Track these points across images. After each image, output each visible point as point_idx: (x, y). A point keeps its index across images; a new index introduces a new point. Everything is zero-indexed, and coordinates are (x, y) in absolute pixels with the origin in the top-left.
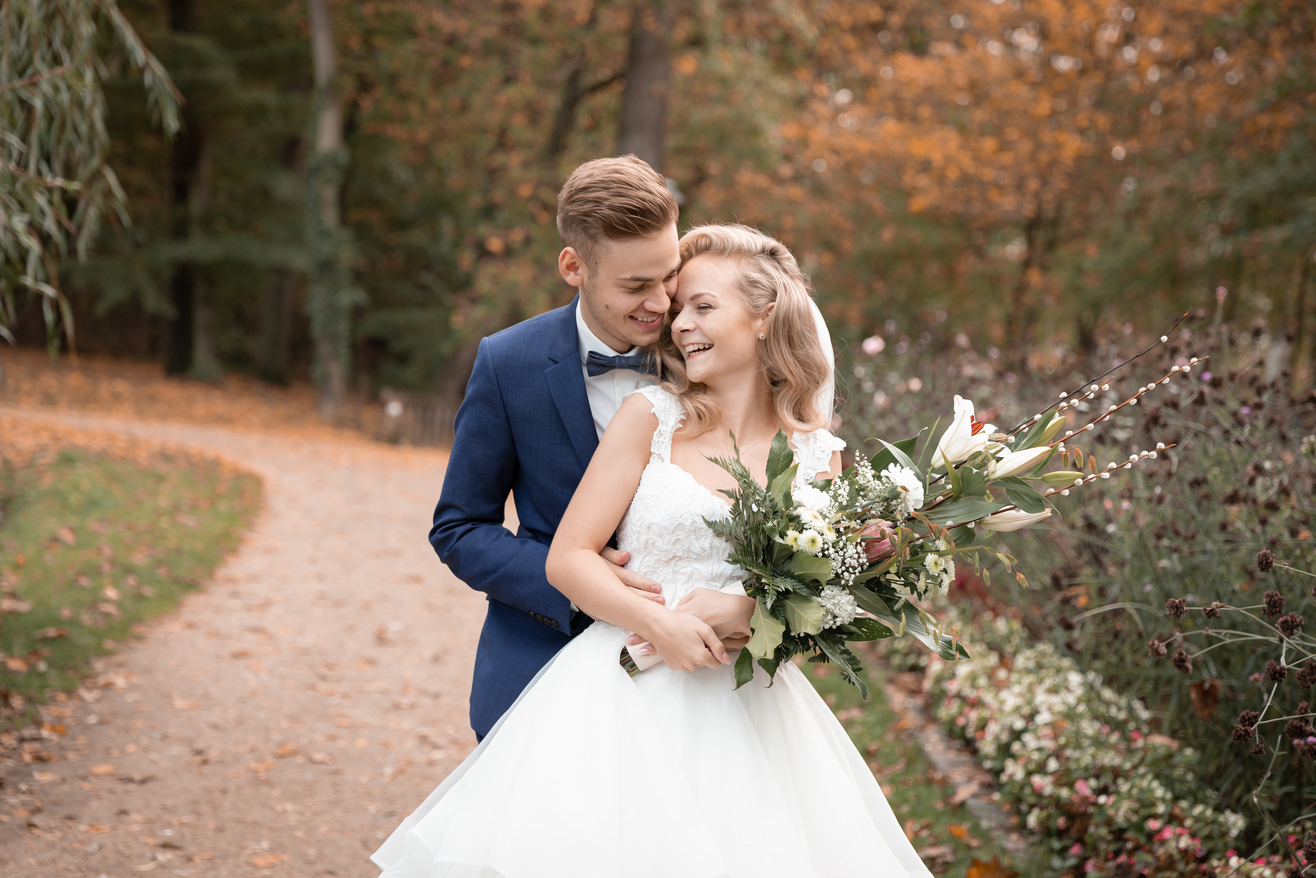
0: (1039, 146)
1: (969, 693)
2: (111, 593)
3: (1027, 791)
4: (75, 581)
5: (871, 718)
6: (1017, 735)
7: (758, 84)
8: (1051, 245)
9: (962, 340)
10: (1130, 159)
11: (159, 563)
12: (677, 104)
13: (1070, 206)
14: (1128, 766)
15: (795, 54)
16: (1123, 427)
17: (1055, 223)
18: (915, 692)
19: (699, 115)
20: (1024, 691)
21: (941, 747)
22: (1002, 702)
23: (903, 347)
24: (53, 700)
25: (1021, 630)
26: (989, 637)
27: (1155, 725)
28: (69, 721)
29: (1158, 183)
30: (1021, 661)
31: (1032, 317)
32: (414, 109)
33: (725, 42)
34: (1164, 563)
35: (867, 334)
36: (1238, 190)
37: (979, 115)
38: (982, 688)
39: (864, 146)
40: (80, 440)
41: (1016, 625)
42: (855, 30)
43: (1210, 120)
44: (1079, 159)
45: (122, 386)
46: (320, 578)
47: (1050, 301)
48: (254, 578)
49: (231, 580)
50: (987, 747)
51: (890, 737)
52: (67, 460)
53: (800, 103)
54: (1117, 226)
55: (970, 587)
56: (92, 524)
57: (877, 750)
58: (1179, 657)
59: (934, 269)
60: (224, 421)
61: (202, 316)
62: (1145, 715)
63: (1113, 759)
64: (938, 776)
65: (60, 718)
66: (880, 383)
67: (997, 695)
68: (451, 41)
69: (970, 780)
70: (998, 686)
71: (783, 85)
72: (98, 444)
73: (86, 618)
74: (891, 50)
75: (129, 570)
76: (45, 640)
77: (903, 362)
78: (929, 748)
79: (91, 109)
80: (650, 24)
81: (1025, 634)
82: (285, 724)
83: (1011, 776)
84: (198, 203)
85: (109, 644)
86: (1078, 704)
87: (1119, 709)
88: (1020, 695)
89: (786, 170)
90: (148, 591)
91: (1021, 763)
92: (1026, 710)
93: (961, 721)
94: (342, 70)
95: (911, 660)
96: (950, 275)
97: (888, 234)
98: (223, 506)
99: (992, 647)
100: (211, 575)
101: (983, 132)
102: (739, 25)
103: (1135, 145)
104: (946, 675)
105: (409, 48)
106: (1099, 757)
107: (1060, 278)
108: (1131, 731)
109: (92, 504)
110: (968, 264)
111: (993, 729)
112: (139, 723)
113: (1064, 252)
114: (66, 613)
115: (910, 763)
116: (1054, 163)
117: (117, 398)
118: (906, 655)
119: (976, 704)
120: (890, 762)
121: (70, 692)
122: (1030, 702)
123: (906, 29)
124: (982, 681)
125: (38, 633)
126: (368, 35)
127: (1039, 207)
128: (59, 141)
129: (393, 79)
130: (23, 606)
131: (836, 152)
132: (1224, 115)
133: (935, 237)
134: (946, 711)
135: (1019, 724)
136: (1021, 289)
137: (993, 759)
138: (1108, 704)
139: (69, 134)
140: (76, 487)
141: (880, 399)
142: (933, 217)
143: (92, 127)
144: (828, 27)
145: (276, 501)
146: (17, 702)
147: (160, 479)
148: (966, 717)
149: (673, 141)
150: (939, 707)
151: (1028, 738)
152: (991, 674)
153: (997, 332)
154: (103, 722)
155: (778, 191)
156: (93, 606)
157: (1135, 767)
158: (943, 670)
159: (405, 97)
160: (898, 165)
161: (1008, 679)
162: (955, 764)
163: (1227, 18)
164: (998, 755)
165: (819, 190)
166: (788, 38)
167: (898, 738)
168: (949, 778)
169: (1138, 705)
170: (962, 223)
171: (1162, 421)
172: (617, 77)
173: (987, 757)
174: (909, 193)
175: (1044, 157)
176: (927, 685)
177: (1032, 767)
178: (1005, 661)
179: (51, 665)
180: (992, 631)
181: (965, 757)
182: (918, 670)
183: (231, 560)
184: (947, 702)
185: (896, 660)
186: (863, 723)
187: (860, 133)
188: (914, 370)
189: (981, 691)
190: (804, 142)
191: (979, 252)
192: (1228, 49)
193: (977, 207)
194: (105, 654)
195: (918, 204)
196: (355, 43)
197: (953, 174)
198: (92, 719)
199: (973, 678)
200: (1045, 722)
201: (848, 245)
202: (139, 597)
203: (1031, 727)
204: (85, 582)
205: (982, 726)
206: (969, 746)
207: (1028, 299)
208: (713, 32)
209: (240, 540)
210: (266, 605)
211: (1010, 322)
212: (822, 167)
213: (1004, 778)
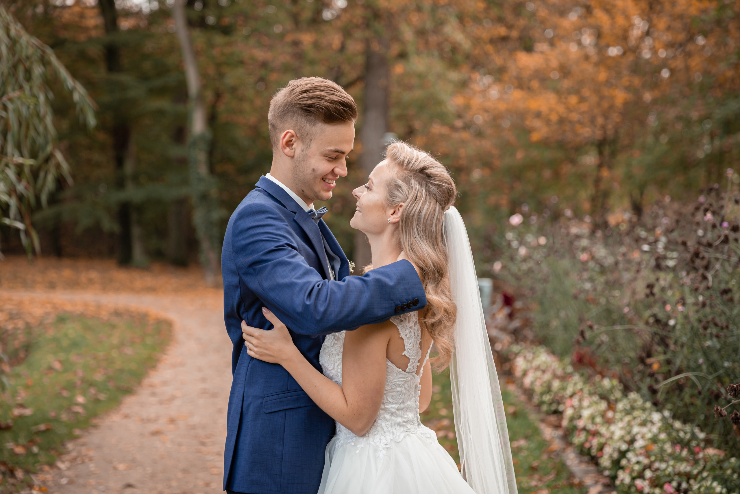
0: (602, 98)
1: (590, 427)
2: (80, 399)
3: (633, 490)
4: (60, 393)
5: (533, 445)
6: (623, 454)
7: (440, 76)
8: (613, 154)
9: (568, 213)
10: (655, 102)
11: (109, 379)
12: (395, 90)
13: (622, 131)
14: (695, 472)
15: (459, 57)
16: (672, 259)
17: (614, 141)
18: (558, 426)
19: (407, 96)
20: (626, 425)
21: (576, 462)
22: (613, 433)
23: (534, 219)
24: (42, 470)
25: (619, 384)
26: (599, 390)
27: (708, 442)
28: (50, 483)
29: (672, 113)
30: (620, 406)
31: (606, 194)
32: (246, 106)
33: (418, 53)
34: (709, 343)
35: (512, 213)
36: (719, 113)
37: (566, 84)
38: (599, 424)
39: (502, 107)
40: (69, 308)
41: (615, 382)
42: (492, 41)
43: (698, 77)
44: (626, 104)
45: (94, 275)
46: (204, 380)
47: (616, 185)
48: (165, 383)
49: (151, 386)
50: (605, 462)
51: (545, 457)
52: (61, 319)
53: (464, 84)
54: (650, 139)
55: (585, 361)
56: (73, 357)
57: (538, 466)
58: (735, 416)
59: (547, 173)
60: (151, 290)
61: (136, 231)
62: (702, 435)
63: (686, 468)
64: (576, 481)
65: (44, 482)
66: (522, 243)
67: (608, 428)
68: (264, 65)
69: (596, 482)
70: (609, 422)
71: (454, 76)
72: (79, 309)
73: (64, 417)
74: (513, 51)
75: (92, 384)
76: (39, 433)
77: (534, 229)
78: (569, 463)
79: (44, 117)
80: (376, 47)
81: (621, 387)
82: (180, 475)
83: (622, 481)
84: (129, 167)
85: (77, 432)
86: (659, 432)
87: (686, 433)
88: (622, 428)
89: (459, 123)
90: (102, 397)
91: (627, 471)
92: (628, 438)
93: (587, 445)
94: (204, 87)
95: (553, 407)
96: (557, 175)
97: (520, 155)
98: (149, 341)
99: (603, 397)
100: (140, 383)
101: (569, 92)
102: (427, 43)
103: (657, 93)
104: (576, 417)
105: (240, 71)
106: (677, 467)
107: (620, 171)
108: (694, 447)
109: (75, 344)
110: (567, 169)
111: (608, 450)
112: (92, 481)
113: (622, 157)
114: (53, 414)
115: (558, 474)
116: (611, 107)
117: (91, 281)
118: (550, 404)
119: (595, 434)
120: (547, 474)
121: (52, 465)
122: (629, 433)
123: (521, 39)
124: (598, 420)
125: (34, 428)
126: (219, 65)
127: (605, 132)
128: (26, 136)
129: (234, 90)
130: (28, 412)
131: (486, 111)
132: (706, 73)
133: (548, 155)
134: (579, 439)
135: (624, 447)
136: (598, 181)
137: (609, 469)
138: (678, 431)
139: (32, 133)
140: (66, 335)
141: (523, 251)
142: (545, 143)
143: (46, 128)
144: (477, 41)
145: (180, 334)
146: (20, 474)
147: (113, 327)
148: (590, 442)
149: (394, 112)
150: (573, 437)
151: (630, 455)
152: (603, 415)
153: (587, 206)
154: (71, 482)
155: (456, 136)
156: (69, 410)
157: (700, 473)
158: (573, 414)
159: (241, 99)
160: (522, 115)
161: (614, 417)
162: (587, 473)
163: (704, 17)
164: (613, 467)
165: (479, 134)
166: (455, 49)
167: (550, 458)
168: (583, 482)
169: (697, 430)
170: (561, 145)
171: (701, 256)
172: (360, 79)
173: (605, 469)
174: (529, 131)
175: (605, 104)
176: (565, 423)
177: (635, 474)
178: (611, 406)
179: (41, 448)
180: (602, 387)
181: (592, 468)
182: (558, 413)
183: (152, 373)
184: (577, 433)
185: (545, 408)
186: (528, 449)
187: (500, 99)
188: (541, 232)
189: (598, 426)
190: (467, 107)
191: (573, 162)
192: (706, 35)
193: (569, 136)
194: (74, 438)
195: (535, 137)
196: (212, 71)
197: (554, 118)
198: (64, 481)
199: (592, 418)
200: (641, 446)
201: (497, 163)
202: (97, 401)
203: (631, 448)
204: (65, 394)
205: (601, 448)
206: (594, 460)
207: (603, 186)
208: (411, 49)
209: (158, 361)
210: (173, 398)
211: (593, 199)
212: (480, 119)
213: (618, 482)
